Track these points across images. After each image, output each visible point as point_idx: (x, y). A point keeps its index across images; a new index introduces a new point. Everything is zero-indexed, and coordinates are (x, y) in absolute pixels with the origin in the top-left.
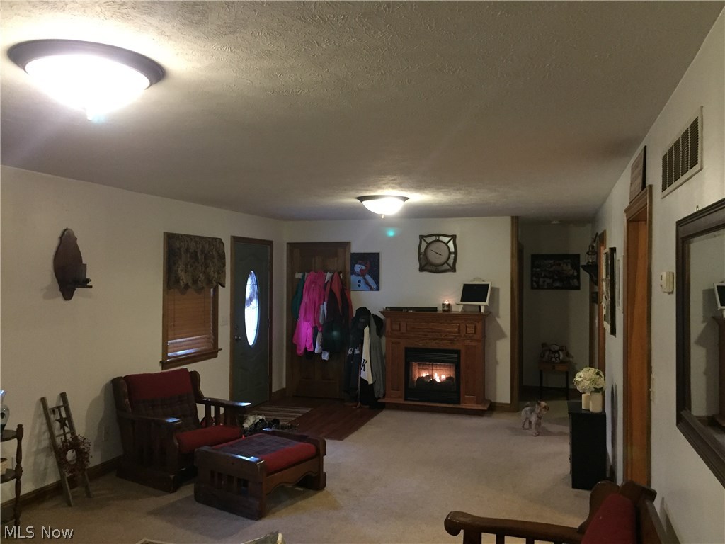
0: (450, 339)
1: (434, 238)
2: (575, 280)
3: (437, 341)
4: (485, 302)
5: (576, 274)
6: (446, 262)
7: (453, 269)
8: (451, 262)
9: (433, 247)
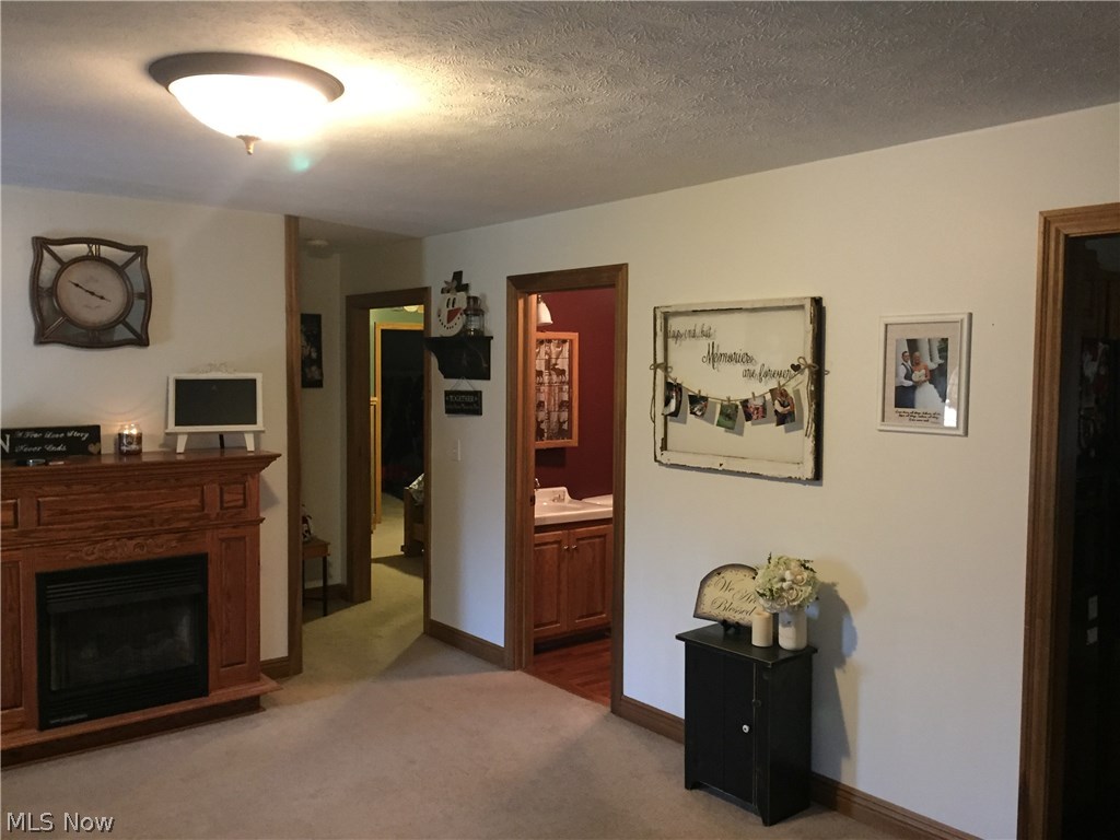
0: (178, 531)
1: (82, 249)
2: (314, 368)
3: (138, 540)
4: (255, 423)
5: (314, 355)
6: (121, 319)
7: (142, 341)
8: (135, 320)
9: (76, 274)
